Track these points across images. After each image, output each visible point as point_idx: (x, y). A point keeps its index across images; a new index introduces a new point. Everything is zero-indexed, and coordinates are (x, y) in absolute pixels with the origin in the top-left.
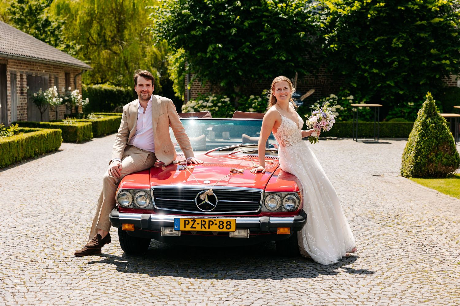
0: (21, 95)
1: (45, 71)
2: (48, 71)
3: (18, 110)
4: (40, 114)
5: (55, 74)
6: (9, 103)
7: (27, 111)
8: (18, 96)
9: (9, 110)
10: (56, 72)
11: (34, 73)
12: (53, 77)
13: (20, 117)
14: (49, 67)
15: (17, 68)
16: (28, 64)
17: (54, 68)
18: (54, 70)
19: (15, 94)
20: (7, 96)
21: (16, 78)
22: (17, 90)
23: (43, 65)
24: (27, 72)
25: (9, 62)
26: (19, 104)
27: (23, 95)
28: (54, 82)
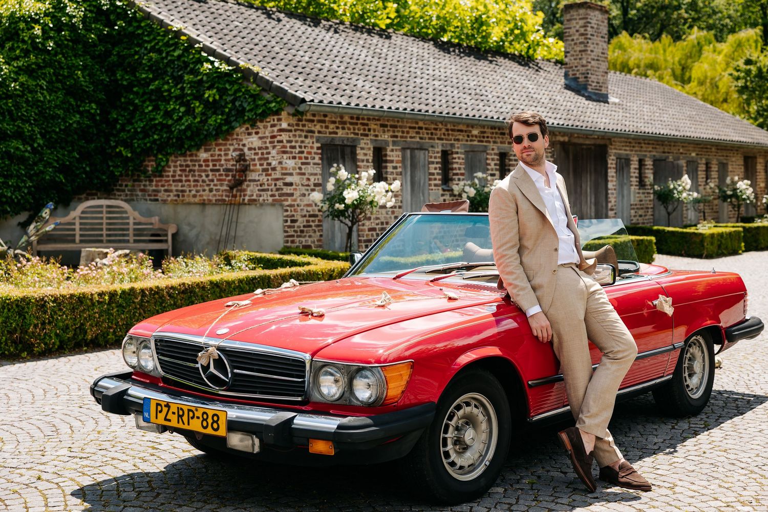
0: (639, 189)
1: (697, 154)
3: (633, 209)
4: (667, 216)
6: (612, 199)
7: (654, 212)
8: (632, 190)
10: (723, 156)
11: (671, 157)
12: (715, 162)
13: (638, 220)
15: (631, 151)
16: (658, 145)
19: (625, 187)
20: (607, 189)
21: (628, 165)
22: (631, 181)
24: (654, 156)
25: (614, 141)
26: (634, 201)
27: (645, 189)
28: (716, 169)
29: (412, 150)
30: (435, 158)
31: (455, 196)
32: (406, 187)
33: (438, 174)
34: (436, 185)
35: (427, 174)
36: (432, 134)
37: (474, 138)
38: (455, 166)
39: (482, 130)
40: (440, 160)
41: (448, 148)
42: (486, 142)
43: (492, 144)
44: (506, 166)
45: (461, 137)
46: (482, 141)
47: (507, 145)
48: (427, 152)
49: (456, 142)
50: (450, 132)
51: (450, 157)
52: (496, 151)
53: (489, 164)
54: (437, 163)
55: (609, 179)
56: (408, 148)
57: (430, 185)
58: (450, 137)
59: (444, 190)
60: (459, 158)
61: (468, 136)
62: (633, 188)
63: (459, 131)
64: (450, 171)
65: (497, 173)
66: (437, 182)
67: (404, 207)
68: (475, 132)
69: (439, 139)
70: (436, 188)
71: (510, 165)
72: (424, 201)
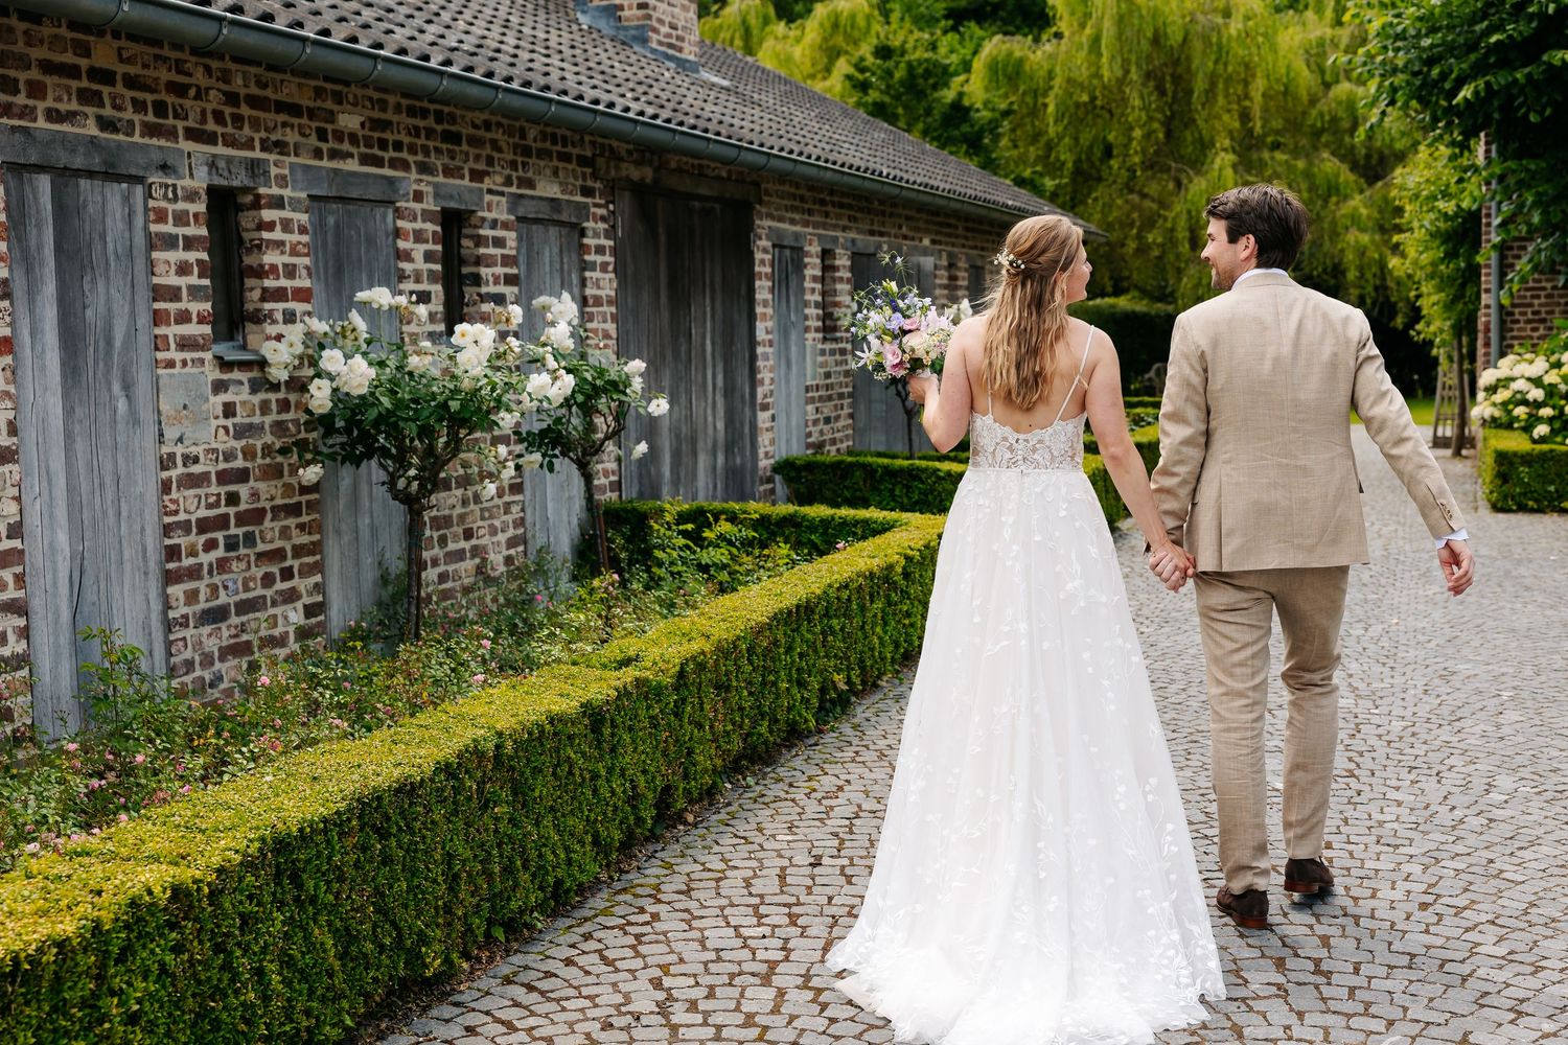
0: (825, 339)
1: (933, 242)
2: (943, 239)
3: (812, 400)
4: (903, 417)
5: (974, 252)
6: (765, 375)
7: (851, 406)
8: (809, 343)
9: (765, 407)
10: (975, 248)
12: (962, 264)
13: (821, 433)
14: (949, 225)
15: (806, 224)
16: (860, 210)
17: (967, 229)
18: (966, 238)
19: (793, 336)
20: (753, 343)
21: (799, 267)
22: (806, 318)
23: (924, 216)
24: (853, 241)
25: (767, 193)
26: (814, 378)
27: (836, 340)
28: (965, 283)
29: (64, 176)
30: (181, 219)
31: (275, 387)
32: (38, 356)
33: (194, 292)
34: (185, 344)
35: (143, 295)
36: (160, 109)
37: (346, 146)
38: (270, 258)
39: (376, 114)
40: (203, 231)
41: (239, 180)
42: (393, 164)
43: (414, 175)
44: (462, 262)
45: (291, 137)
46: (378, 162)
47: (466, 182)
48: (139, 190)
49: (272, 157)
50: (245, 111)
51: (246, 220)
52: (430, 204)
53: (406, 256)
54: (190, 243)
55: (759, 310)
56: (40, 168)
57: (159, 343)
58: (247, 131)
59: (224, 365)
60: (286, 225)
61: (322, 135)
62: (810, 336)
63: (281, 107)
64: (249, 282)
65: (437, 289)
66: (193, 329)
67: (30, 453)
68: (350, 121)
69: (193, 135)
70: (188, 356)
71: (478, 261)
72: (135, 420)
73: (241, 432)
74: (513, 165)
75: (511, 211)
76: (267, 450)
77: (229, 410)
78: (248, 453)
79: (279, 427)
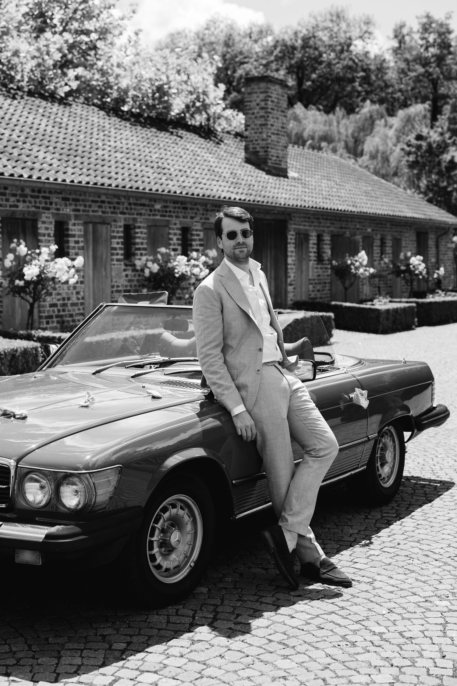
0: (318, 264)
1: (373, 230)
3: (312, 284)
6: (291, 275)
7: (331, 286)
8: (311, 265)
9: (291, 285)
10: (397, 232)
11: (348, 233)
12: (389, 237)
14: (382, 224)
15: (311, 226)
19: (304, 262)
20: (286, 264)
22: (310, 256)
24: (332, 231)
25: (294, 217)
26: (313, 276)
27: (323, 264)
28: (391, 245)
29: (95, 224)
30: (118, 232)
31: (137, 271)
32: (89, 262)
33: (120, 249)
34: (118, 260)
35: (109, 249)
36: (114, 208)
37: (157, 213)
38: (138, 240)
39: (165, 204)
40: (122, 235)
41: (131, 222)
42: (169, 216)
43: (174, 219)
44: (188, 240)
45: (143, 212)
46: (165, 216)
47: (189, 220)
48: (109, 226)
49: (138, 217)
50: (133, 206)
51: (132, 232)
52: (178, 226)
53: (172, 239)
54: (120, 237)
55: (289, 254)
56: (90, 222)
57: (112, 260)
58: (133, 211)
59: (126, 265)
60: (141, 233)
61: (151, 211)
62: (311, 263)
63: (141, 205)
64: (133, 246)
65: (179, 248)
66: (120, 257)
67: (86, 282)
68: (158, 206)
69: (122, 213)
70: (118, 263)
71: (192, 240)
72: (106, 276)
73: (129, 281)
74: (203, 214)
75: (202, 226)
76: (135, 286)
77: (127, 276)
78: (131, 286)
79: (138, 281)
